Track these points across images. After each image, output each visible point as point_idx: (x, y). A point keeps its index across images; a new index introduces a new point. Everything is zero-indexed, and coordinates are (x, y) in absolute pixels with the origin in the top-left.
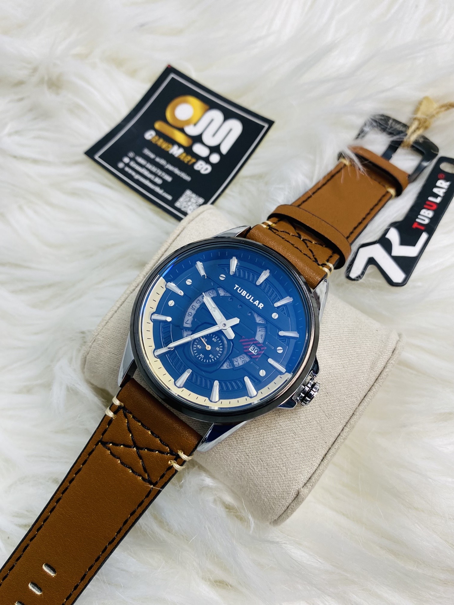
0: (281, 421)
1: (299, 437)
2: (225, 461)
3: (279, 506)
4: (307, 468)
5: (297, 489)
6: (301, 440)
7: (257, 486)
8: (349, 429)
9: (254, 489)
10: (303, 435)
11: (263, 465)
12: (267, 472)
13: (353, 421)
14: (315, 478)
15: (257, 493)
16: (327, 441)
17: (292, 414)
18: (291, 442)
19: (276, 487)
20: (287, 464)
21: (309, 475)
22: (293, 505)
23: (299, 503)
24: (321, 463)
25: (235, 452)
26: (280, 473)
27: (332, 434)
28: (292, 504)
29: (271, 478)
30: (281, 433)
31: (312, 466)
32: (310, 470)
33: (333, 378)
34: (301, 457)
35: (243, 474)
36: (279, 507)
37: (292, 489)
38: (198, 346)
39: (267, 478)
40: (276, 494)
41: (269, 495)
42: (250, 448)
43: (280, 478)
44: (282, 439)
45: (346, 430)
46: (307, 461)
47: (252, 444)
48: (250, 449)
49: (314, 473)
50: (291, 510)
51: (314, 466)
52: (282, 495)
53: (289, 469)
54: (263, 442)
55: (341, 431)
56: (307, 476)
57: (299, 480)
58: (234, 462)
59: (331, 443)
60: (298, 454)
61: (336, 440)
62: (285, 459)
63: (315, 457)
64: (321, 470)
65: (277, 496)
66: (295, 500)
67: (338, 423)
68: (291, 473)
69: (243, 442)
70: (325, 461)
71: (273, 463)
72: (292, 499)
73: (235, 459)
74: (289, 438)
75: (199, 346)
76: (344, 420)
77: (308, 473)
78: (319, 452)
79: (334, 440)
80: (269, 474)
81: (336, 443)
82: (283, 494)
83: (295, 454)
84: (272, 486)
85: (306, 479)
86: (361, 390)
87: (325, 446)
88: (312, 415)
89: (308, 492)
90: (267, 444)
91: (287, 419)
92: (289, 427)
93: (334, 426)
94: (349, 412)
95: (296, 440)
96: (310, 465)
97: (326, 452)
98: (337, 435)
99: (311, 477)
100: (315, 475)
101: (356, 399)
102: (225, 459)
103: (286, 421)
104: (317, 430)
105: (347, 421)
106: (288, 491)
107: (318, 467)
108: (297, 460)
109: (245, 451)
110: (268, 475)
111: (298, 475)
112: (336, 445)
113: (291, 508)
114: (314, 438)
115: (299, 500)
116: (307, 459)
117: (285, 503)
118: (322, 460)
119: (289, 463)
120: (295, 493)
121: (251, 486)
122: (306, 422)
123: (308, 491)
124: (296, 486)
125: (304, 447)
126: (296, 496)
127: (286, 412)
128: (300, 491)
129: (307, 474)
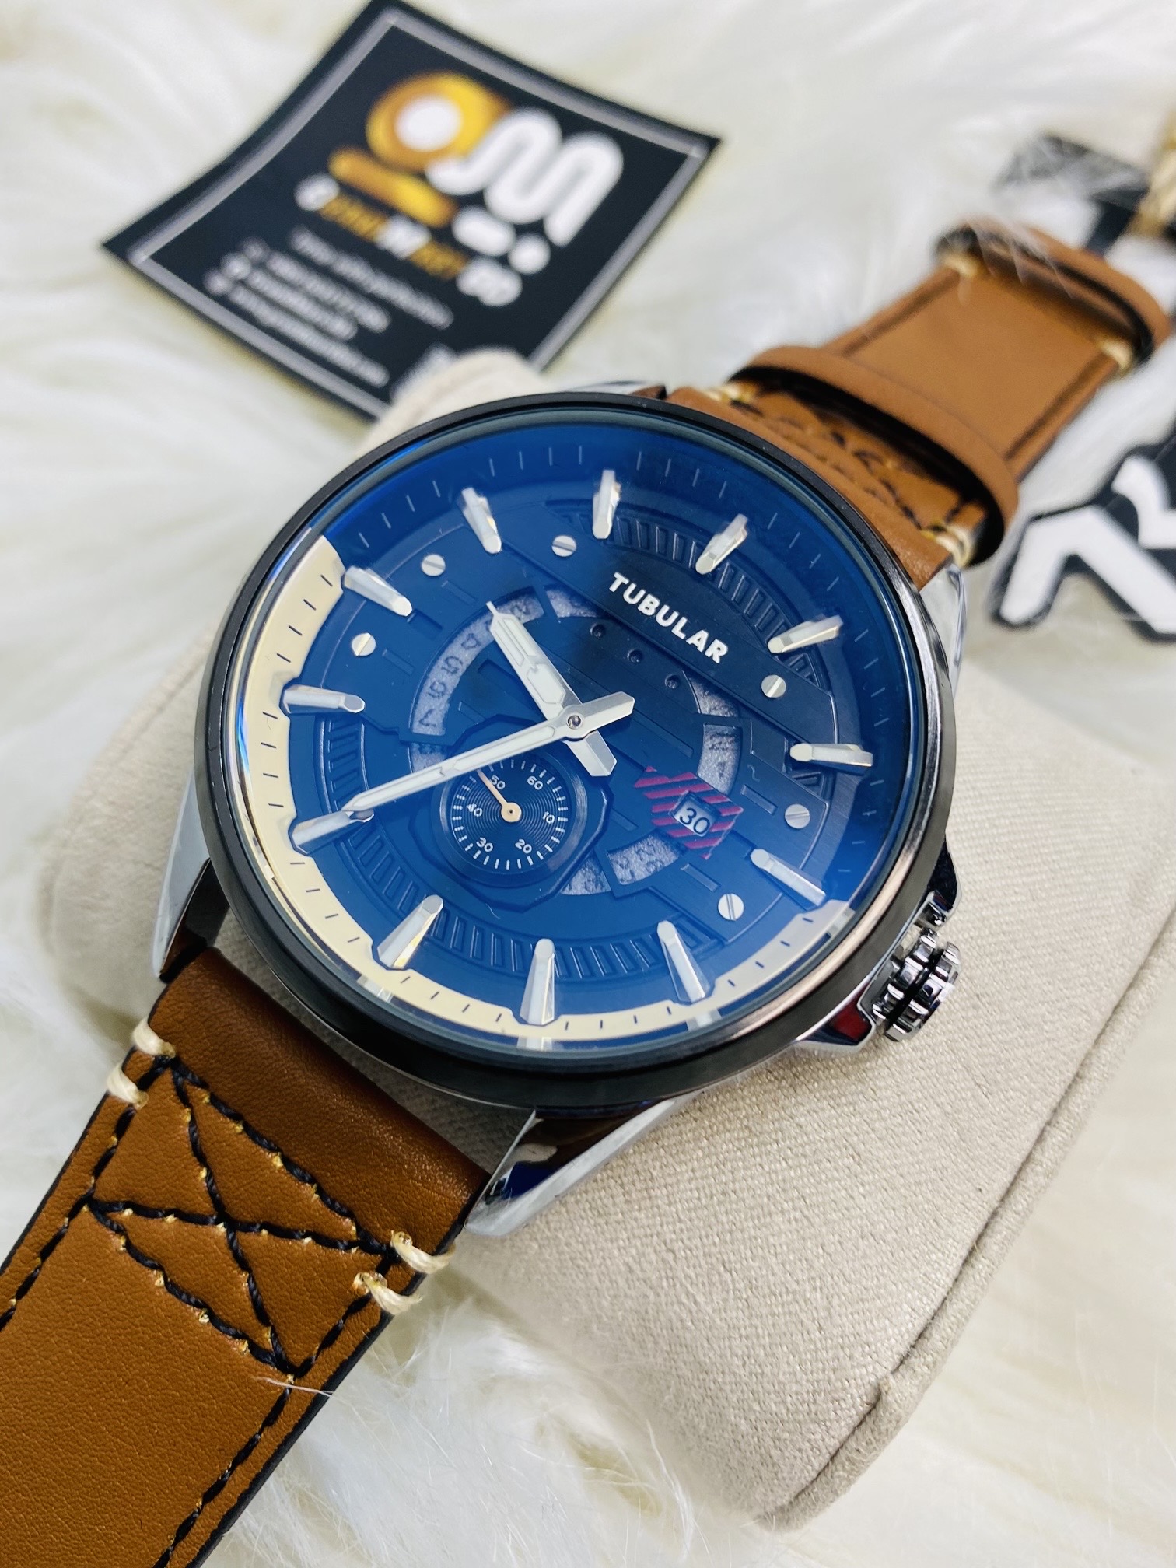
0: (801, 1108)
1: (872, 1172)
2: (581, 1277)
3: (800, 1450)
4: (909, 1295)
5: (873, 1379)
6: (885, 1184)
7: (707, 1373)
8: (1064, 1135)
9: (696, 1383)
10: (888, 1162)
11: (731, 1287)
12: (747, 1313)
13: (1079, 1101)
14: (943, 1334)
15: (709, 1401)
16: (982, 1183)
17: (846, 1080)
18: (844, 1193)
19: (784, 1374)
20: (829, 1279)
21: (916, 1323)
22: (854, 1446)
23: (882, 1439)
24: (961, 1272)
25: (617, 1239)
26: (802, 1316)
27: (1002, 1154)
28: (852, 1444)
29: (764, 1338)
30: (805, 1156)
31: (928, 1286)
32: (921, 1300)
33: (994, 940)
34: (884, 1248)
35: (652, 1326)
36: (798, 1454)
37: (853, 1382)
38: (469, 807)
39: (747, 1337)
40: (784, 1402)
41: (756, 1407)
42: (680, 1221)
43: (800, 1337)
44: (806, 1180)
45: (1056, 1137)
46: (908, 1265)
47: (686, 1206)
48: (679, 1225)
49: (936, 1313)
50: (847, 1467)
51: (936, 1286)
52: (812, 1406)
53: (836, 1301)
54: (733, 1196)
55: (1035, 1145)
56: (910, 1326)
57: (879, 1345)
58: (614, 1278)
59: (998, 1190)
60: (872, 1240)
61: (1015, 1178)
62: (822, 1261)
63: (939, 1250)
64: (967, 1301)
65: (788, 1410)
66: (863, 1426)
67: (1022, 1110)
68: (847, 1316)
69: (650, 1198)
70: (981, 1264)
71: (771, 1277)
72: (849, 1420)
73: (618, 1266)
74: (836, 1174)
75: (474, 806)
76: (1045, 1102)
77: (914, 1315)
78: (955, 1229)
79: (1010, 1178)
80: (756, 1322)
81: (1017, 1192)
82: (815, 1402)
83: (860, 1240)
84: (767, 1370)
85: (906, 1337)
86: (1102, 984)
87: (974, 1203)
88: (924, 1082)
89: (915, 1391)
90: (747, 1201)
91: (825, 1102)
92: (836, 1131)
93: (1006, 1124)
94: (1062, 1068)
95: (863, 1185)
96: (920, 1281)
97: (980, 1225)
98: (1019, 1159)
99: (926, 1328)
100: (944, 1323)
101: (1085, 1016)
102: (578, 1266)
103: (823, 1110)
104: (943, 1143)
105: (1054, 1105)
106: (836, 1390)
107: (951, 1289)
108: (869, 1262)
109: (658, 1234)
110: (751, 1325)
111: (875, 1322)
112: (1020, 1200)
113: (848, 1459)
114: (933, 1174)
115: (883, 1428)
116: (909, 1259)
117: (823, 1440)
118: (966, 1262)
119: (836, 1278)
120: (865, 1399)
121: (685, 1371)
122: (900, 1109)
123: (918, 1386)
124: (866, 1367)
125: (894, 1210)
126: (867, 1408)
127: (820, 1072)
128: (886, 1388)
129: (908, 1317)
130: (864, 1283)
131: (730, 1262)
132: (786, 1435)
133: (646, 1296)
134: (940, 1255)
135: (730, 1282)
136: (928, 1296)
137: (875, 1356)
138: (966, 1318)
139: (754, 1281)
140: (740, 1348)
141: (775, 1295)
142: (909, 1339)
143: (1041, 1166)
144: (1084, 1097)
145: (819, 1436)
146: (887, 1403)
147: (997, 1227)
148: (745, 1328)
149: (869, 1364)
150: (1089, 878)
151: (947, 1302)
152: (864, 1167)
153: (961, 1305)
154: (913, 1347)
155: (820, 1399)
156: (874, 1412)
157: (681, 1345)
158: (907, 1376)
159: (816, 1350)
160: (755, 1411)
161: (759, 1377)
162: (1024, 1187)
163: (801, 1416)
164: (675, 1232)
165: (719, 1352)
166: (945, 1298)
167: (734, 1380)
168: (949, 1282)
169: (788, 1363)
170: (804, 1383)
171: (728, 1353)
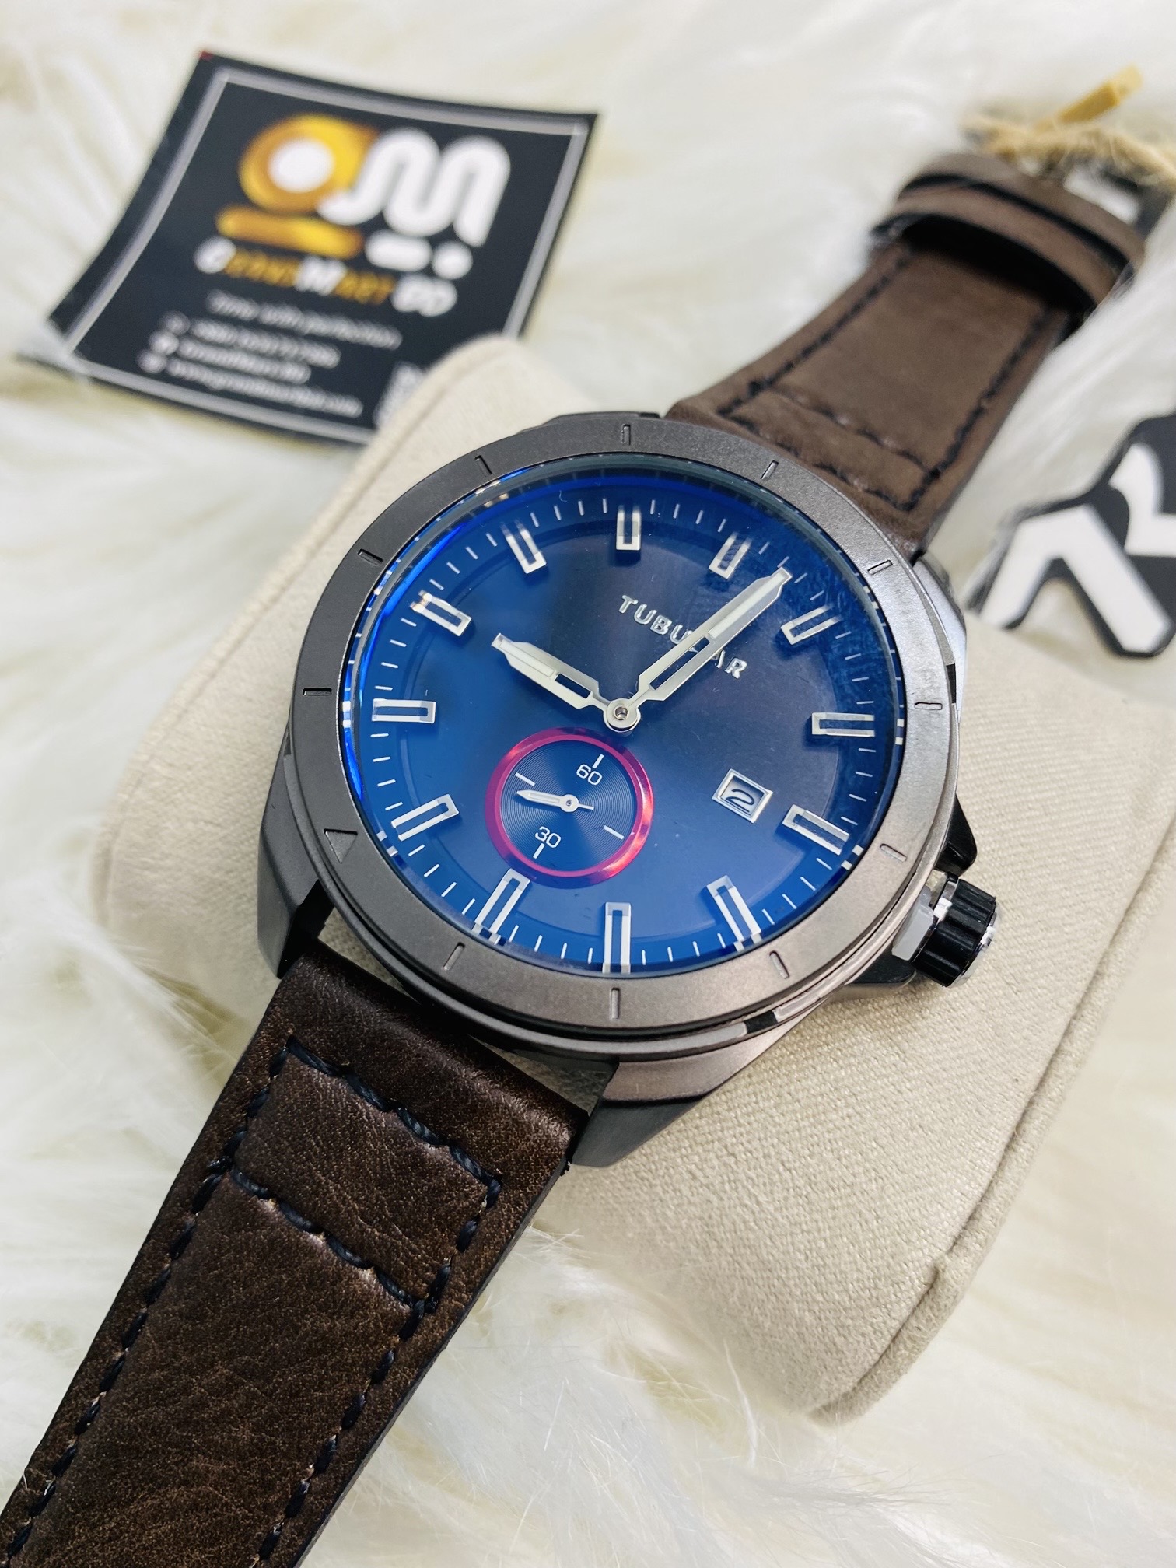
130: (916, 1172)
131: (789, 1161)
132: (850, 1322)
133: (709, 1201)
134: (984, 1142)
135: (789, 1181)
136: (976, 1180)
137: (930, 1239)
138: (1012, 1198)
139: (813, 1178)
140: (802, 1243)
141: (833, 1189)
142: (960, 1221)
143: (1071, 1055)
144: (1105, 992)
145: (880, 1319)
146: (945, 1281)
147: (1034, 1114)
148: (806, 1223)
149: (925, 1246)
150: (1095, 794)
151: (993, 1184)
152: (910, 1064)
153: (1006, 1187)
154: (964, 1228)
155: (880, 1284)
156: (931, 1291)
157: (744, 1247)
158: (961, 1255)
159: (875, 1238)
160: (818, 1302)
161: (822, 1269)
162: (1056, 1076)
163: (863, 1302)
164: (735, 1136)
165: (782, 1249)
166: (991, 1182)
167: (797, 1275)
168: (993, 1166)
169: (849, 1253)
170: (865, 1270)
171: (791, 1249)
